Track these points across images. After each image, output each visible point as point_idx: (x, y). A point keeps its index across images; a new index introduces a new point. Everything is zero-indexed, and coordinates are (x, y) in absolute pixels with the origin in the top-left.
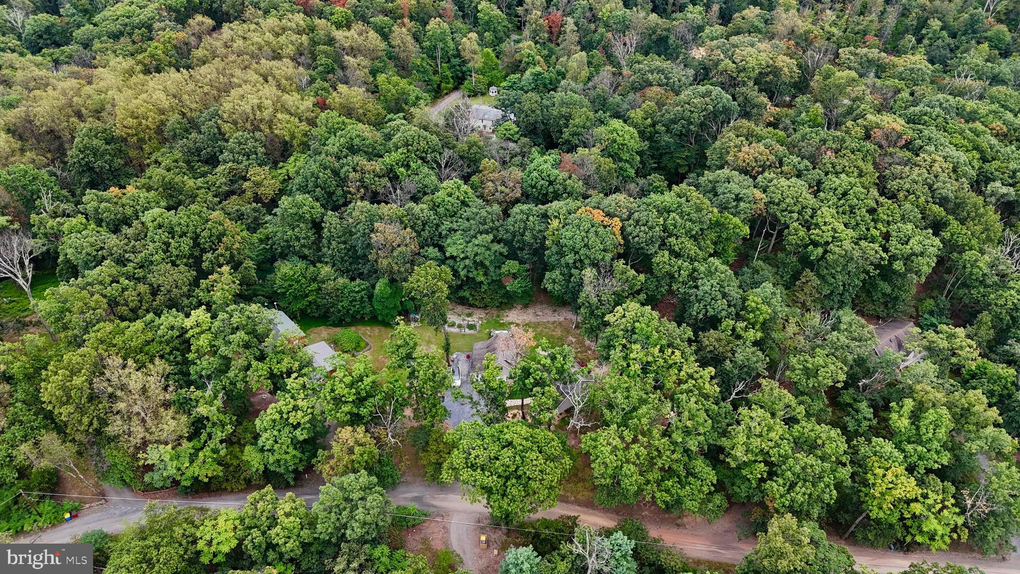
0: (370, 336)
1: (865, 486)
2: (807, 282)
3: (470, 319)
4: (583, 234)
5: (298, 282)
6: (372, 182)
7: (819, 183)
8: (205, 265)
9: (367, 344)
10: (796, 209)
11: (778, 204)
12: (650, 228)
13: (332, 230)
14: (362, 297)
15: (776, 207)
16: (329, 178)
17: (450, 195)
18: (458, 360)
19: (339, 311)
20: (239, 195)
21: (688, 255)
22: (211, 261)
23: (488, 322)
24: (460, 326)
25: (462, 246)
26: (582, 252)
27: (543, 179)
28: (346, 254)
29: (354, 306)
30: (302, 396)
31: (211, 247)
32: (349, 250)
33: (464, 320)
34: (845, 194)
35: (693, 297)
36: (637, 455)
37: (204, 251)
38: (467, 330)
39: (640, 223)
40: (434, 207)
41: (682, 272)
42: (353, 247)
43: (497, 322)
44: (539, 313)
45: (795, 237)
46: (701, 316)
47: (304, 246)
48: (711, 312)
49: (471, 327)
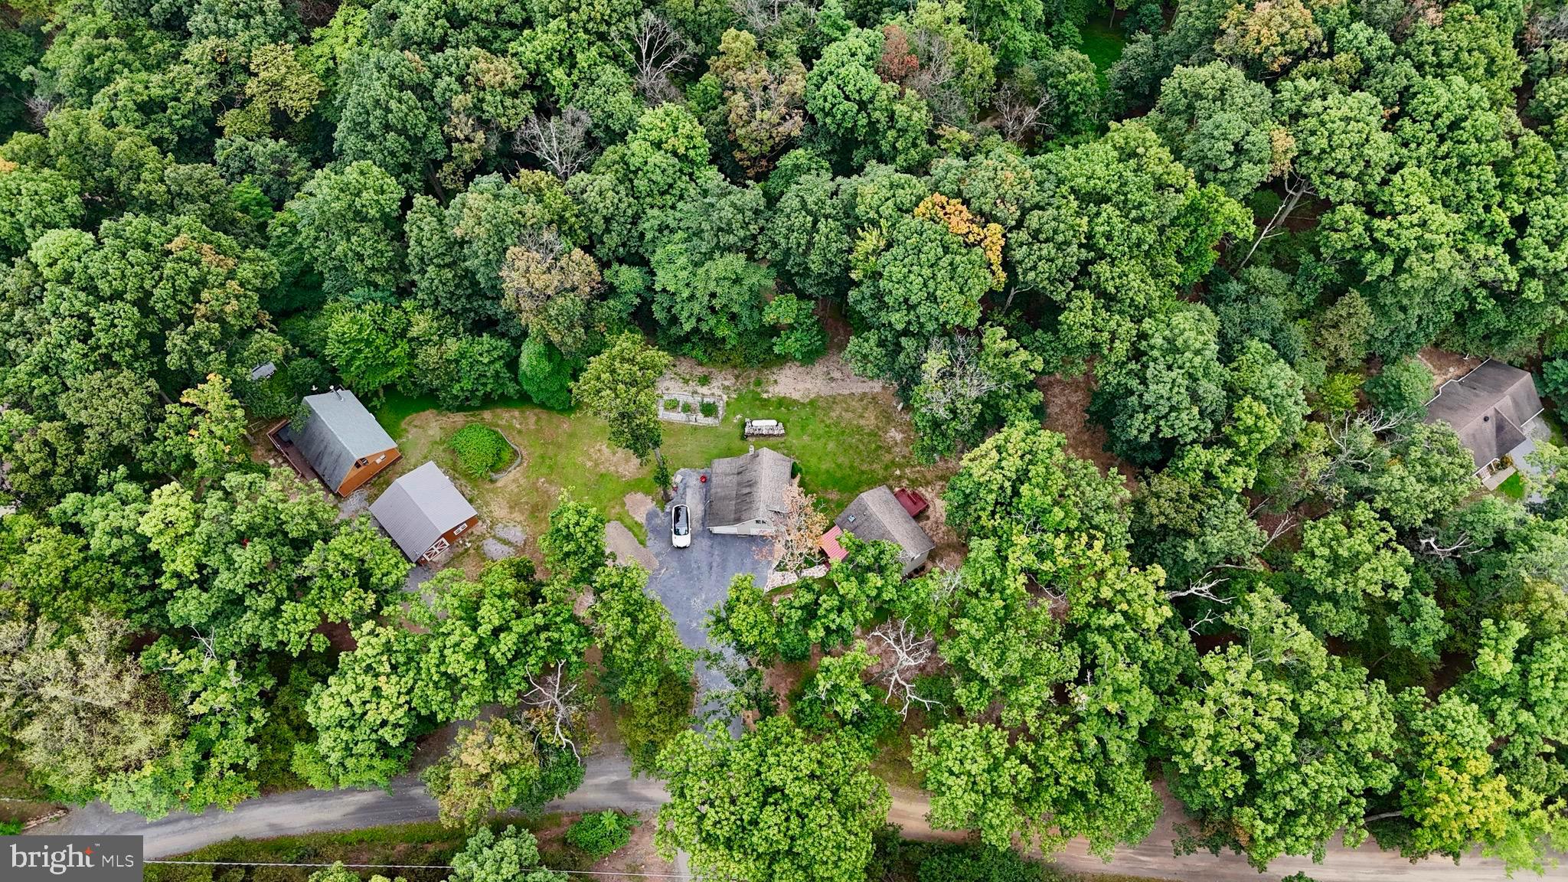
0: (520, 432)
1: (1412, 776)
2: (1350, 315)
3: (704, 390)
4: (927, 272)
5: (368, 343)
6: (500, 110)
7: (1405, 95)
8: (173, 361)
9: (515, 453)
10: (1354, 170)
11: (1319, 159)
12: (1059, 247)
13: (424, 243)
14: (497, 373)
15: (1312, 164)
16: (411, 109)
17: (658, 145)
18: (686, 487)
19: (456, 397)
20: (242, 107)
21: (1132, 300)
22: (183, 351)
23: (740, 398)
24: (687, 408)
25: (685, 274)
26: (922, 310)
27: (847, 98)
28: (457, 286)
29: (485, 385)
30: (387, 668)
31: (180, 314)
32: (462, 278)
33: (695, 392)
34: (1454, 126)
35: (1133, 400)
36: (1014, 779)
37: (168, 325)
38: (700, 416)
39: (1042, 237)
40: (628, 175)
41: (1117, 343)
42: (470, 274)
43: (757, 397)
44: (837, 375)
45: (1344, 236)
46: (1146, 438)
47: (373, 269)
48: (1167, 433)
49: (709, 410)
